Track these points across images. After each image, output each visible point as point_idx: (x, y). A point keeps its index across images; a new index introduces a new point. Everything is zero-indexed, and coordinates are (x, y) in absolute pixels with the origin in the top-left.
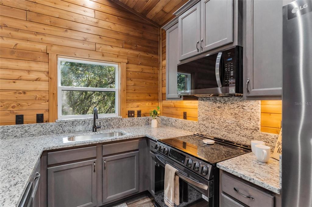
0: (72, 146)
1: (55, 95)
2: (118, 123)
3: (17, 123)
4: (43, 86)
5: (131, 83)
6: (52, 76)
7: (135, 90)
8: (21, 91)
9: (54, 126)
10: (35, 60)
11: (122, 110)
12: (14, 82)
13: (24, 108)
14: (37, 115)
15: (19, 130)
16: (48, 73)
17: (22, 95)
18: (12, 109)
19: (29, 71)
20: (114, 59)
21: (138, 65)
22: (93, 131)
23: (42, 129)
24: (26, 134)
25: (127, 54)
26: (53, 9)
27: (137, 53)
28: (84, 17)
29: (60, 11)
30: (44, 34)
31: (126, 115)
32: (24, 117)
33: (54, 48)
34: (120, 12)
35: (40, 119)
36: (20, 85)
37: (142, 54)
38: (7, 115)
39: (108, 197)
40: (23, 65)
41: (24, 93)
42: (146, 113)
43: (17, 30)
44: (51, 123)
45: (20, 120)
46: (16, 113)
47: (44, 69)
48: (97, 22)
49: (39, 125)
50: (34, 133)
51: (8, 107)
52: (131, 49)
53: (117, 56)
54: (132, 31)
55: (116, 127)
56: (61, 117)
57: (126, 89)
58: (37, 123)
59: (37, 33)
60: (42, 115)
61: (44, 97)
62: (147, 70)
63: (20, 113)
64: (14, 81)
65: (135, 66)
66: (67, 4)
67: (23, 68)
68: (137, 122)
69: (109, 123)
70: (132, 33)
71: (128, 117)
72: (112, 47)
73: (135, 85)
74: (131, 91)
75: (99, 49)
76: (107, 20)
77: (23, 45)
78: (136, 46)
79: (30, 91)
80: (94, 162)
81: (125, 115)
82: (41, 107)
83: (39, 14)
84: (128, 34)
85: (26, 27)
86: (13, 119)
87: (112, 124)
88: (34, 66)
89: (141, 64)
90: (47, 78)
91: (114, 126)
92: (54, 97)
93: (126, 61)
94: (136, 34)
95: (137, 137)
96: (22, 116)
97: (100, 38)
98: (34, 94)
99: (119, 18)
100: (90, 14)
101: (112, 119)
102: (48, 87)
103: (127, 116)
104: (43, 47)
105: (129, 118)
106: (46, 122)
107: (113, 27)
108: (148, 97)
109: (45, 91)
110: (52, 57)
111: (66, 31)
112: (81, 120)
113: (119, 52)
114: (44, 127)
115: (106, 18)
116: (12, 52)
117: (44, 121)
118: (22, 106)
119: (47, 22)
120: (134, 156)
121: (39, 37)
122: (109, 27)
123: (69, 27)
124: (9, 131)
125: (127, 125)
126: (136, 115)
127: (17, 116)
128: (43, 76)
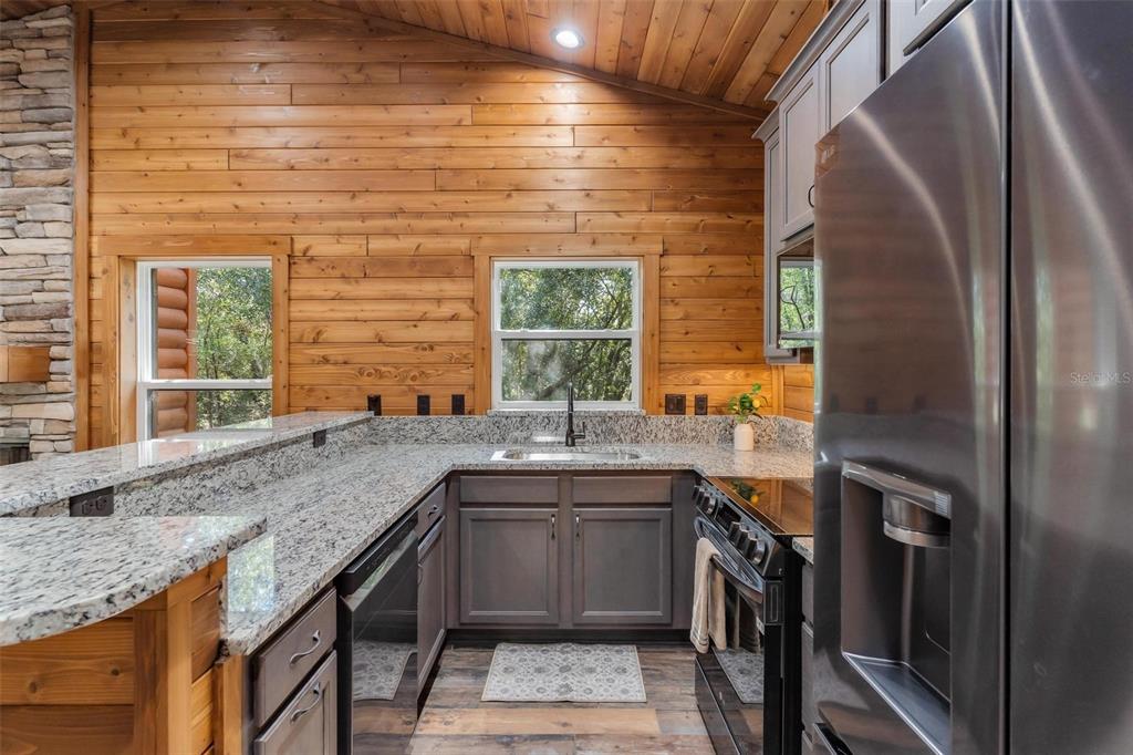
0: (504, 468)
1: (485, 352)
2: (636, 429)
3: (419, 413)
4: (463, 331)
5: (672, 312)
6: (480, 309)
7: (687, 333)
8: (425, 345)
9: (483, 424)
10: (450, 276)
11: (646, 392)
12: (415, 326)
13: (432, 380)
14: (454, 396)
15: (422, 426)
16: (473, 300)
17: (427, 353)
18: (412, 383)
19: (439, 301)
20: (624, 249)
21: (695, 255)
22: (567, 445)
23: (460, 429)
24: (434, 436)
25: (662, 226)
26: (482, 152)
27: (694, 218)
28: (549, 151)
29: (498, 151)
30: (465, 215)
31: (660, 406)
32: (431, 400)
33: (486, 242)
34: (642, 112)
35: (458, 406)
36: (425, 332)
37: (710, 219)
38: (404, 393)
39: (587, 613)
40: (430, 287)
41: (432, 348)
42: (724, 405)
43: (420, 215)
44: (478, 417)
45: (423, 406)
46: (418, 391)
47: (466, 294)
48: (579, 157)
49: (455, 419)
50: (446, 436)
51: (405, 378)
52: (675, 209)
53: (634, 238)
54: (678, 157)
55: (628, 439)
56: (500, 405)
57: (657, 333)
58: (453, 413)
59: (454, 214)
60: (463, 397)
61: (465, 356)
62: (727, 266)
63: (425, 391)
64: (414, 323)
65: (690, 259)
66: (511, 130)
67: (429, 296)
68: (692, 430)
69: (608, 428)
70: (678, 161)
71: (666, 413)
72: (619, 216)
73: (686, 318)
74: (676, 337)
75: (584, 226)
76: (606, 143)
77: (431, 244)
78: (693, 199)
79: (441, 344)
80: (553, 516)
81: (656, 404)
82: (459, 380)
83: (457, 171)
84: (665, 170)
85: (435, 205)
86: (413, 403)
87: (617, 429)
88: (449, 288)
89: (708, 251)
90: (471, 314)
91: (622, 436)
92: (483, 356)
93: (659, 248)
94: (693, 163)
95: (666, 468)
96: (427, 397)
97: (588, 195)
98: (447, 350)
99: (638, 127)
100: (564, 138)
101: (617, 416)
102: (472, 334)
103: (663, 409)
104: (462, 244)
105: (667, 416)
106: (470, 413)
107: (623, 159)
108: (732, 354)
109: (467, 344)
110: (481, 262)
111: (509, 196)
112: (540, 413)
113: (638, 226)
114: (464, 424)
115: (603, 139)
116: (413, 264)
117: (466, 412)
118: (427, 376)
119: (473, 184)
120: (658, 520)
121: (457, 222)
122: (610, 161)
123: (517, 185)
124: (407, 428)
125: (660, 436)
126: (690, 410)
127: (419, 397)
128: (464, 309)
